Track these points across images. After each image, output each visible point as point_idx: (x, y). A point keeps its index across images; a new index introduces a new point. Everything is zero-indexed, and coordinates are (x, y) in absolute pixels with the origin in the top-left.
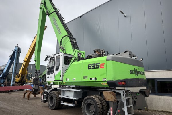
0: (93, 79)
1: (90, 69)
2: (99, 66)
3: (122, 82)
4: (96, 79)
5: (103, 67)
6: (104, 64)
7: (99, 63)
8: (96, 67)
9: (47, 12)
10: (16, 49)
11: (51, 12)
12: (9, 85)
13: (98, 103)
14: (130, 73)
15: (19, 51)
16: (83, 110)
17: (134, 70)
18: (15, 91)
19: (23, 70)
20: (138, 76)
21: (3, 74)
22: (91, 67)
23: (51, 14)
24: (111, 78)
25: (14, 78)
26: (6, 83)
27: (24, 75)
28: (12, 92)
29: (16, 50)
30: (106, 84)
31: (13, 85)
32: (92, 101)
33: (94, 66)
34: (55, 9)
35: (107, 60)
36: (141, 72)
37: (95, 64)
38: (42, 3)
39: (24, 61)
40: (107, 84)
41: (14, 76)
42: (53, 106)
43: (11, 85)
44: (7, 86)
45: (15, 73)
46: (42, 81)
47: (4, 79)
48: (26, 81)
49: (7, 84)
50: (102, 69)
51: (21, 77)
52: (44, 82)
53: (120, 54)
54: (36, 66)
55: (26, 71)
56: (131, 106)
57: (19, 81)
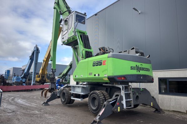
0: (97, 75)
1: (94, 66)
2: (101, 63)
3: (122, 77)
4: (99, 75)
5: (105, 64)
6: (105, 61)
7: (102, 61)
8: (99, 64)
9: (60, 12)
10: (35, 49)
11: (64, 11)
12: (30, 84)
13: (101, 97)
14: (131, 69)
15: (37, 51)
16: (89, 104)
17: (135, 66)
18: (36, 90)
19: (42, 69)
20: (139, 72)
21: (25, 74)
22: (95, 64)
23: (64, 13)
24: (111, 74)
25: (34, 78)
26: (27, 82)
27: (44, 75)
28: (33, 91)
29: (35, 51)
30: (106, 79)
31: (33, 85)
32: (96, 96)
33: (98, 63)
34: (68, 8)
35: (108, 57)
36: (145, 68)
37: (98, 61)
38: (55, 3)
39: (44, 61)
40: (108, 80)
41: (35, 76)
42: (65, 101)
43: (32, 85)
44: (28, 85)
45: (35, 73)
46: (62, 81)
47: (25, 78)
48: (46, 80)
49: (29, 83)
50: (104, 65)
51: (42, 76)
52: (64, 81)
53: (127, 51)
54: (52, 65)
55: (46, 71)
56: (131, 100)
57: (40, 80)
